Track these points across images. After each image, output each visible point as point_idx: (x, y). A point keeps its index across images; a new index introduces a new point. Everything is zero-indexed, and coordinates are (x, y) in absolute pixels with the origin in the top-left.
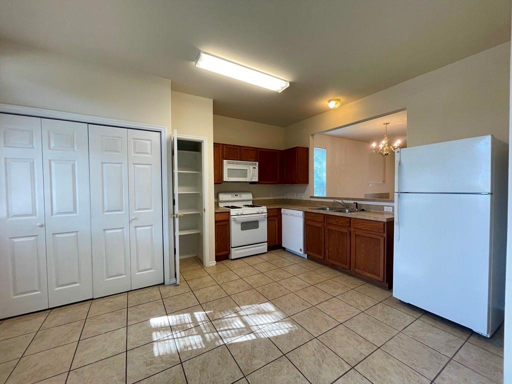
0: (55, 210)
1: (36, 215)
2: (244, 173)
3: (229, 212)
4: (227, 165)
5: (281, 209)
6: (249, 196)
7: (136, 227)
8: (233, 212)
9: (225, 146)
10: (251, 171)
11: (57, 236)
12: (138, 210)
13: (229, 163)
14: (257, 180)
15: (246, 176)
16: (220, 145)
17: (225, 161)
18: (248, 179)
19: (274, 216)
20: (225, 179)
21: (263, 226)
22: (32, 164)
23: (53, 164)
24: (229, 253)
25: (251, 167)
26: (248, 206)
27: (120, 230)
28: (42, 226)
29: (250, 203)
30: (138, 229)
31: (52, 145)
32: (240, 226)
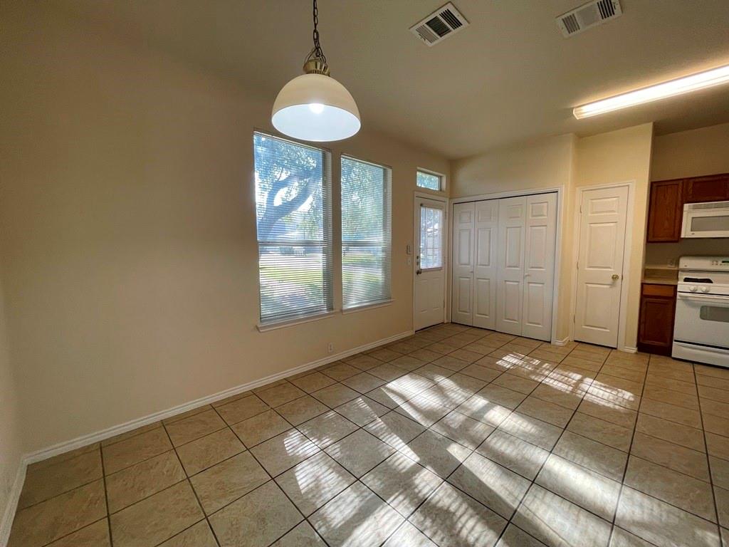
0: (479, 262)
3: (675, 287)
4: (690, 212)
12: (532, 267)
13: (694, 208)
17: (688, 204)
20: (684, 235)
22: (470, 233)
23: (480, 231)
30: (530, 285)
32: (698, 311)
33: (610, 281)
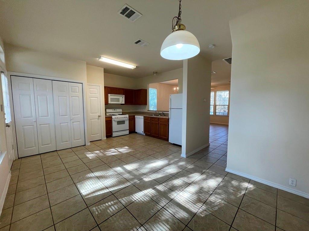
0: (40, 115)
1: (32, 117)
2: (118, 100)
3: (111, 117)
4: (110, 96)
5: (135, 116)
6: (121, 110)
7: (73, 122)
8: (113, 117)
9: (109, 88)
10: (121, 99)
11: (41, 125)
12: (74, 115)
13: (111, 95)
14: (124, 103)
15: (119, 101)
16: (107, 88)
17: (109, 95)
18: (120, 103)
19: (132, 119)
20: (109, 103)
21: (127, 123)
22: (30, 97)
23: (38, 97)
24: (112, 134)
25: (121, 97)
26: (120, 114)
27: (67, 124)
28: (35, 122)
29: (121, 113)
30: (74, 123)
31: (38, 89)
32: (117, 123)
33: (97, 117)
